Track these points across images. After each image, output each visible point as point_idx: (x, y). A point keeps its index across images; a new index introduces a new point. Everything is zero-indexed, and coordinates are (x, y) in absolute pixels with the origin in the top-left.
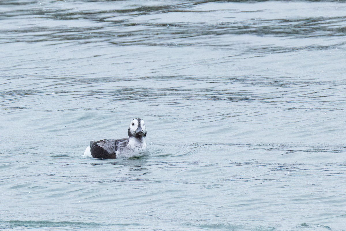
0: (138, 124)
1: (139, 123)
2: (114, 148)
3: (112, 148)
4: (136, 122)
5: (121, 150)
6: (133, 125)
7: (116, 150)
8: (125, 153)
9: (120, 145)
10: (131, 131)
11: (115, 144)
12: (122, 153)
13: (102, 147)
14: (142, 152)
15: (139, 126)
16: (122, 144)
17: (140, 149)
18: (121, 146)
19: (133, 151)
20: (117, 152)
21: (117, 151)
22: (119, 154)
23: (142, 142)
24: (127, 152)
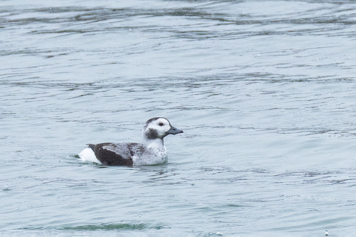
2: (129, 153)
3: (127, 153)
5: (139, 155)
7: (132, 155)
8: (146, 158)
9: (136, 149)
11: (129, 149)
12: (142, 158)
13: (112, 151)
16: (138, 148)
18: (137, 151)
20: (134, 158)
21: (134, 156)
22: (137, 160)
24: (149, 157)
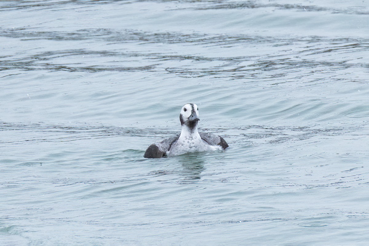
0: (191, 109)
1: (193, 107)
4: (189, 107)
6: (185, 110)
10: (183, 118)
14: (192, 145)
15: (193, 111)
17: (190, 141)
19: (182, 145)
23: (194, 132)
